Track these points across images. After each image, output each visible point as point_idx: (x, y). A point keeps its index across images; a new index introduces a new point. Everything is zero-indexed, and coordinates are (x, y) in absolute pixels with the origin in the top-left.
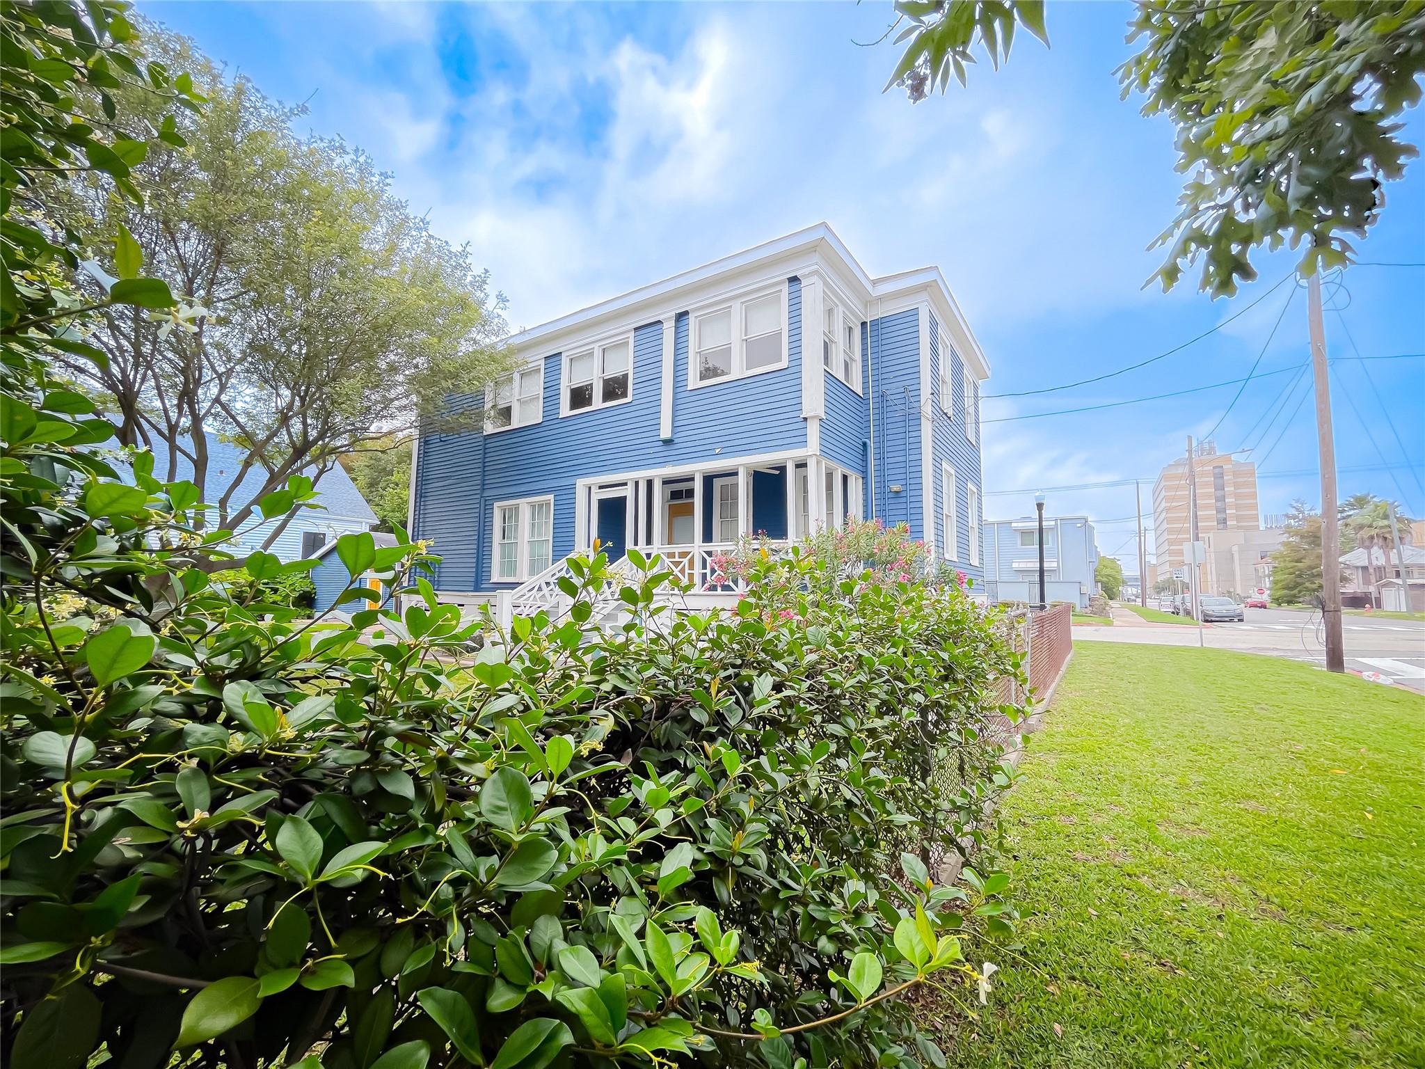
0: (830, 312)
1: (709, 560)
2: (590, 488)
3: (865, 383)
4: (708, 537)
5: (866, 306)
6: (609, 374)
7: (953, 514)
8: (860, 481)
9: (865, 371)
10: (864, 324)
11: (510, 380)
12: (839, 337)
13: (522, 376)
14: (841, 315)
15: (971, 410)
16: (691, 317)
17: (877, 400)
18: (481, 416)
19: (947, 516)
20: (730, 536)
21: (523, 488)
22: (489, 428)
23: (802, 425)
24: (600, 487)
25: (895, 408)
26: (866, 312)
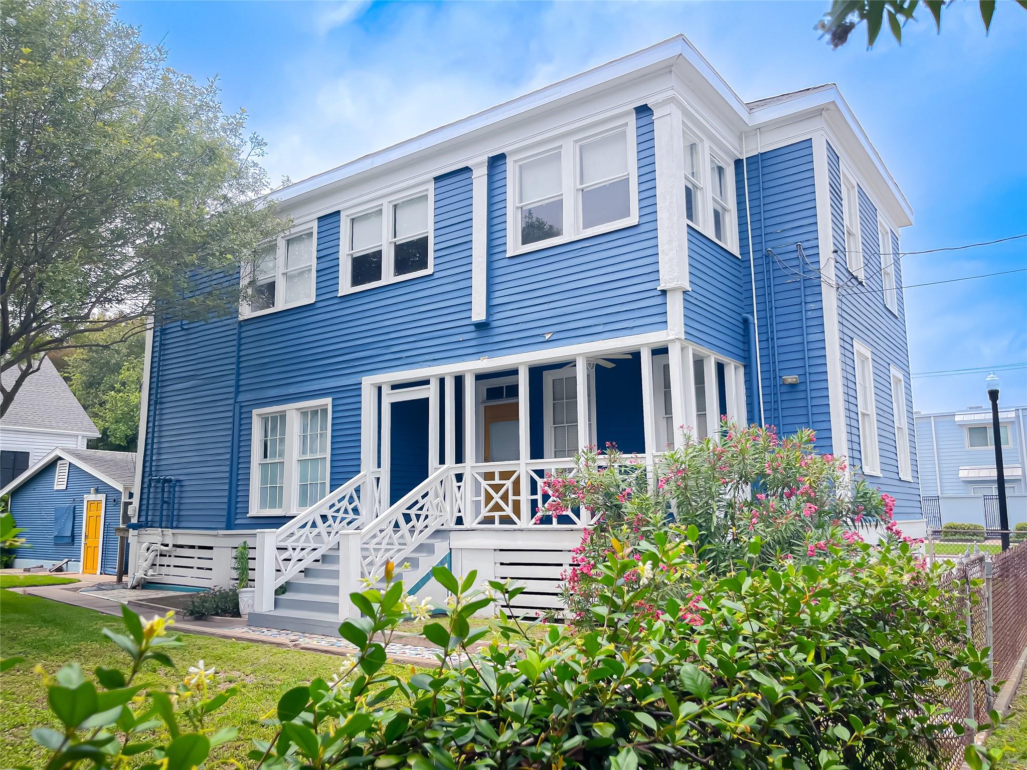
0: (693, 147)
1: (540, 482)
2: (380, 389)
3: (743, 239)
4: (537, 452)
5: (740, 139)
6: (403, 238)
7: (872, 410)
8: (742, 371)
9: (742, 224)
10: (738, 163)
11: (271, 248)
12: (706, 181)
13: (288, 242)
14: (707, 152)
15: (891, 270)
16: (509, 161)
17: (760, 262)
18: (235, 296)
19: (863, 414)
20: (567, 448)
21: (292, 390)
22: (246, 312)
23: (659, 300)
24: (394, 387)
25: (786, 272)
26: (741, 147)
